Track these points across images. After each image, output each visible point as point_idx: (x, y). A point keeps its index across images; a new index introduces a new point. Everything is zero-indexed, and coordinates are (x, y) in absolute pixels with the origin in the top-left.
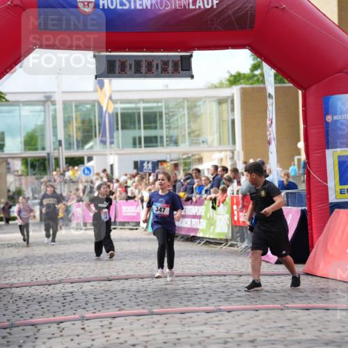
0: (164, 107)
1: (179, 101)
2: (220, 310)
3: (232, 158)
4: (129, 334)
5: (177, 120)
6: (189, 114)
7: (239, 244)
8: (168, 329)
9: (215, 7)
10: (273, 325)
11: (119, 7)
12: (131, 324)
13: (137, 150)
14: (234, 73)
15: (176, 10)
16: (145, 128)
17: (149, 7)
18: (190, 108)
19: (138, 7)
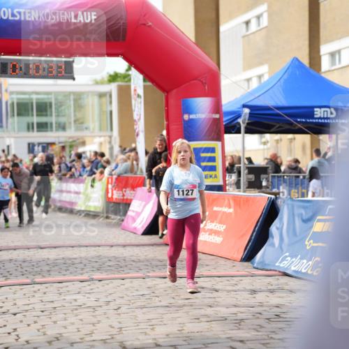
0: (53, 99)
1: (66, 94)
2: (92, 279)
4: (12, 303)
5: (65, 109)
7: (113, 216)
8: (46, 298)
9: (93, 22)
10: (135, 293)
11: (10, 18)
12: (15, 293)
13: (30, 134)
15: (61, 22)
16: (37, 115)
18: (75, 100)
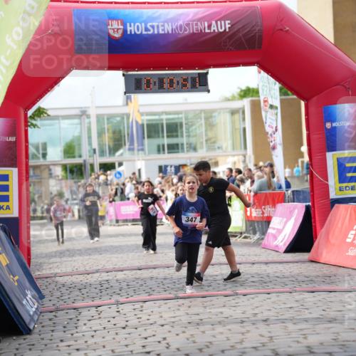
0: (184, 119)
1: (197, 112)
2: (237, 294)
3: (244, 161)
4: (158, 316)
5: (196, 129)
6: (206, 123)
7: (251, 236)
8: (191, 311)
9: (227, 30)
10: (283, 306)
11: (144, 33)
12: (159, 307)
13: (161, 156)
14: (244, 88)
15: (193, 34)
16: (168, 137)
17: (170, 32)
18: (207, 119)
19: (161, 32)
